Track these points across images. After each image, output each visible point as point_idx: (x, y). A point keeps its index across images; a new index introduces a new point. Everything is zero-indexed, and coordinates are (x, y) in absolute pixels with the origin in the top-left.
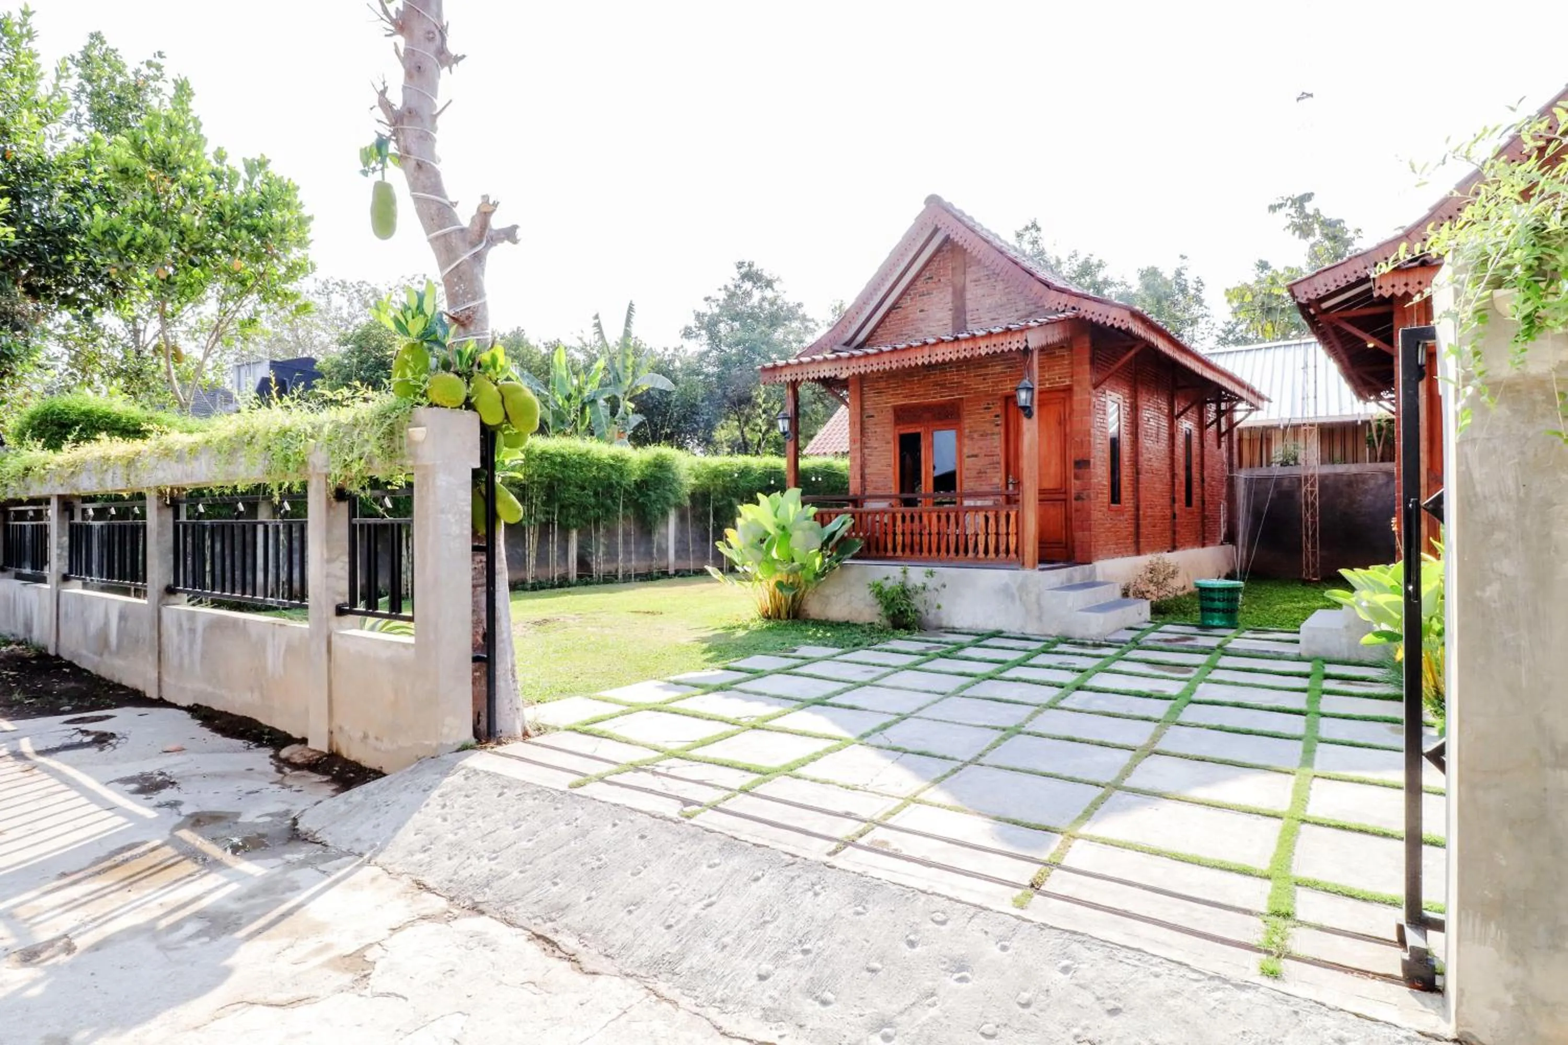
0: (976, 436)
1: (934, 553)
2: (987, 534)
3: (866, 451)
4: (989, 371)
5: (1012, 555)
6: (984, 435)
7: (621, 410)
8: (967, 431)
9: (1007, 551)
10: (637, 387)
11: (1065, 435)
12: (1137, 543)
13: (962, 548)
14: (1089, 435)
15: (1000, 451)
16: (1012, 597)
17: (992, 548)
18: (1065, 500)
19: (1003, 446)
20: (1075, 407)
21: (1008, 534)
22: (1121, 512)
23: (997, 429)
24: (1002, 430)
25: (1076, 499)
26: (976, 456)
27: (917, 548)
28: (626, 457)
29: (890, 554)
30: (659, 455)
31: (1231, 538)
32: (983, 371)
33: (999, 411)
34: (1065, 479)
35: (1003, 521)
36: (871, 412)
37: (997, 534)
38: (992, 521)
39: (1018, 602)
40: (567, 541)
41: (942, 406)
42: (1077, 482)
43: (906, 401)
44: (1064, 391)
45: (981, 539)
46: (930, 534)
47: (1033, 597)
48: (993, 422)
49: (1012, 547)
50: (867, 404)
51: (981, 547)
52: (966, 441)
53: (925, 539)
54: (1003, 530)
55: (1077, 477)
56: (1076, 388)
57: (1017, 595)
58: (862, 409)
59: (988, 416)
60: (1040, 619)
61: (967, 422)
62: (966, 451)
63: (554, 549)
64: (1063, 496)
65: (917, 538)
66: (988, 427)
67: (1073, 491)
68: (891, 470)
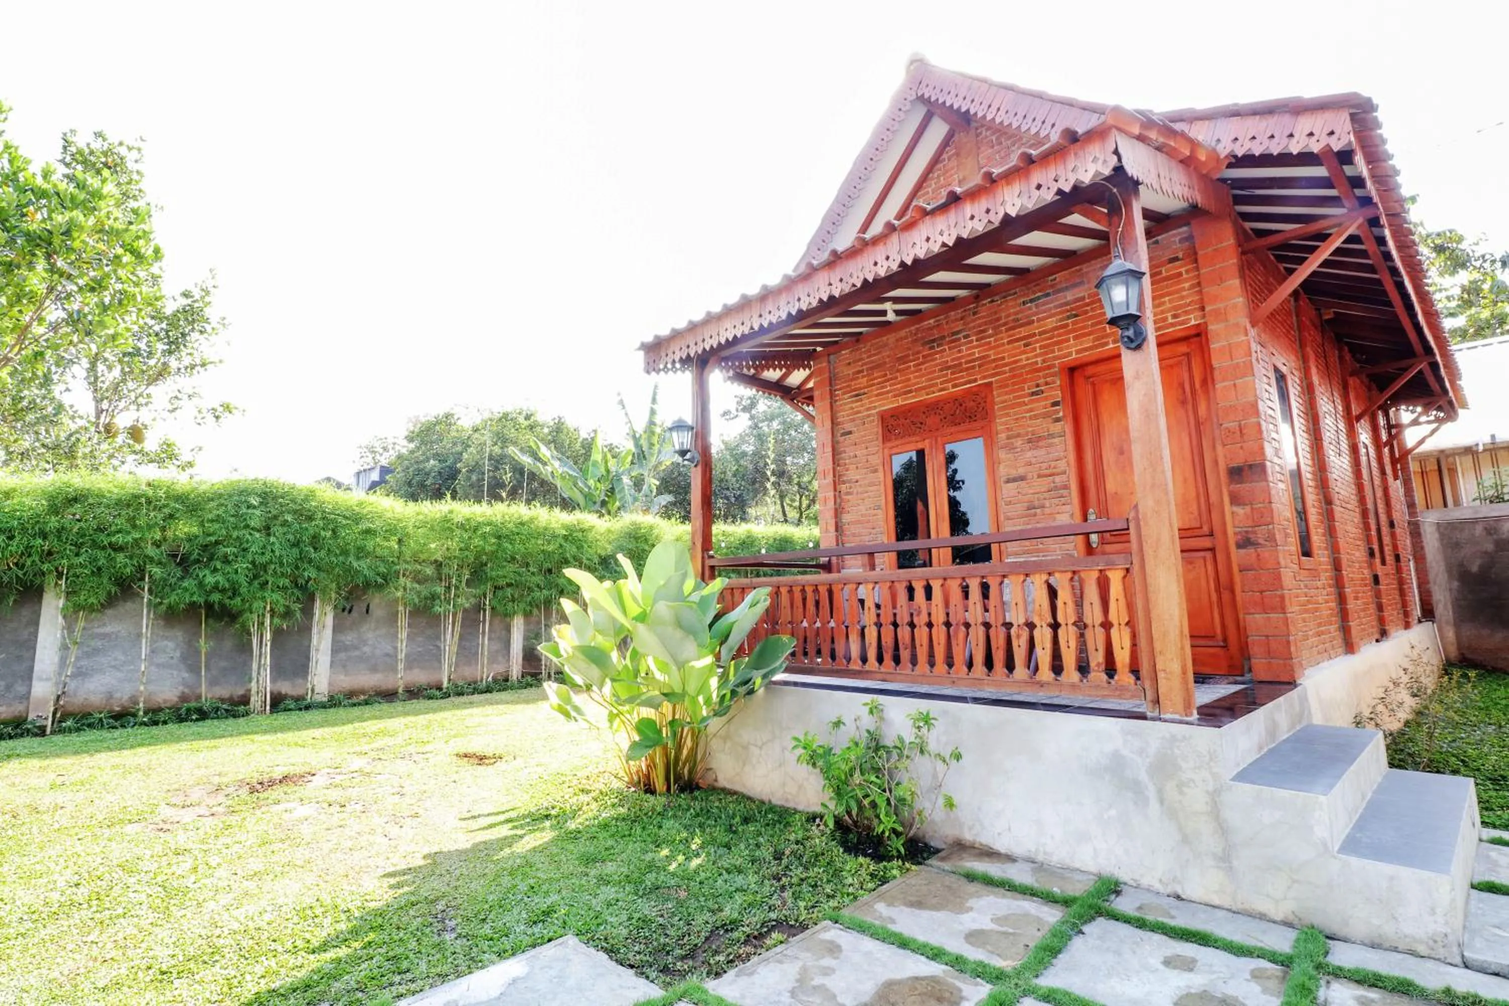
0: (1018, 442)
1: (941, 666)
2: (1055, 626)
3: (843, 488)
4: (1035, 329)
5: (1124, 677)
6: (1034, 441)
7: (645, 487)
8: (1003, 436)
9: (1110, 669)
10: (660, 463)
11: (1198, 424)
12: (1346, 630)
13: (999, 657)
14: (1257, 413)
15: (1066, 463)
16: (1136, 788)
17: (1069, 658)
18: (1212, 550)
19: (1072, 456)
20: (1215, 363)
21: (1107, 625)
22: (1314, 573)
23: (1057, 428)
24: (1067, 427)
25: (1239, 546)
26: (1022, 478)
27: (905, 654)
28: (586, 526)
29: (856, 665)
30: (634, 523)
31: (1428, 613)
32: (1023, 332)
33: (1058, 395)
34: (1209, 507)
35: (1092, 594)
36: (848, 427)
37: (1081, 625)
38: (1064, 596)
39: (1154, 807)
40: (508, 629)
41: (957, 401)
42: (1240, 510)
43: (901, 402)
44: (1185, 339)
45: (1043, 636)
46: (930, 625)
47: (1197, 799)
48: (1045, 416)
49: (1122, 656)
50: (842, 416)
51: (1043, 655)
52: (1002, 454)
53: (922, 633)
54: (1093, 614)
55: (1235, 500)
56: (1213, 327)
57: (1151, 792)
58: (834, 423)
59: (1041, 406)
60: (1225, 859)
61: (1001, 423)
62: (1003, 471)
63: (485, 643)
64: (1206, 543)
65: (904, 633)
66: (1043, 426)
67: (1230, 530)
68: (881, 514)
